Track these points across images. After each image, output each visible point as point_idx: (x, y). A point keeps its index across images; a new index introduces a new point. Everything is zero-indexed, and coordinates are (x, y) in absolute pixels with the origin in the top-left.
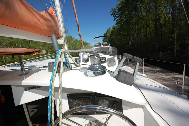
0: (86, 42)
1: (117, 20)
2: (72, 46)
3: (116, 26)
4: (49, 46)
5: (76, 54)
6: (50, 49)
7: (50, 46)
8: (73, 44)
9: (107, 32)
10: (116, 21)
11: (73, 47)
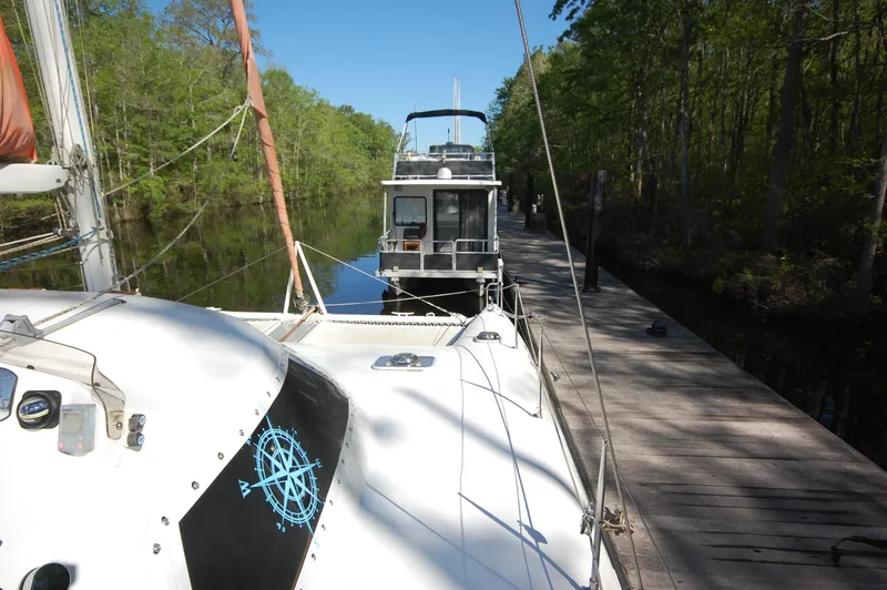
0: (382, 123)
1: (574, 11)
2: (289, 140)
3: (575, 48)
4: (129, 126)
5: (307, 194)
6: (132, 146)
7: (136, 125)
8: (295, 126)
9: (520, 74)
10: (570, 17)
11: (290, 146)
